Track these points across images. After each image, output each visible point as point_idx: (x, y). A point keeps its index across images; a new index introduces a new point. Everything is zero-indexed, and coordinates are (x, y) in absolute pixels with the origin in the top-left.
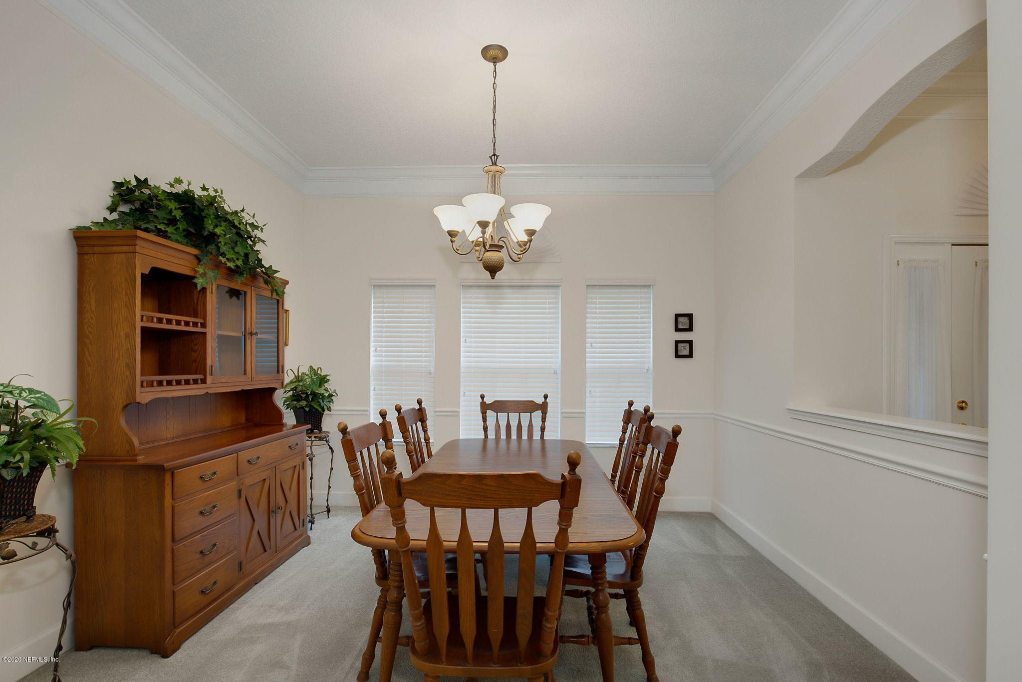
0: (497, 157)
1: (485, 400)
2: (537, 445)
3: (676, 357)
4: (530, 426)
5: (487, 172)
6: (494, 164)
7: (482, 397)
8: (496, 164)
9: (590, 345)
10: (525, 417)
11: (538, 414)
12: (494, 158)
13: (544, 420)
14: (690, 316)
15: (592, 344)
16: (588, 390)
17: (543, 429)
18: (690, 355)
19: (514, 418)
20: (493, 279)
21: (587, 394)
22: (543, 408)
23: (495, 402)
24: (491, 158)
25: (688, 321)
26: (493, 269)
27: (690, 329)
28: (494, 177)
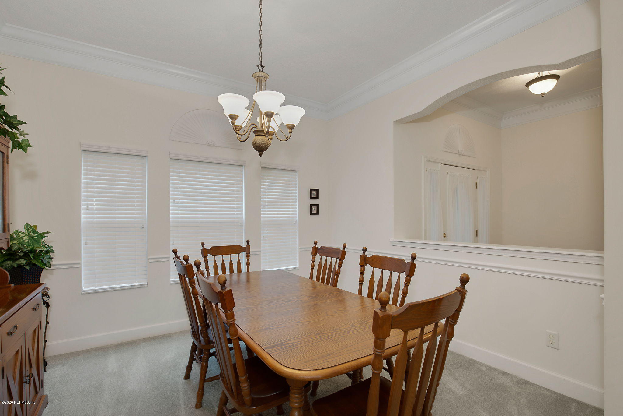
0: (263, 67)
1: (205, 247)
2: (243, 277)
3: (310, 214)
4: (239, 264)
5: (255, 77)
6: (261, 71)
7: (203, 245)
8: (262, 71)
9: (263, 206)
10: (234, 257)
11: (243, 254)
12: (261, 67)
13: (248, 258)
14: (317, 190)
15: (264, 205)
16: (262, 235)
17: (248, 265)
18: (317, 213)
19: (226, 258)
20: (261, 156)
21: (261, 238)
22: (247, 249)
23: (212, 247)
24: (258, 66)
25: (316, 193)
26: (261, 149)
27: (317, 198)
28: (261, 81)
